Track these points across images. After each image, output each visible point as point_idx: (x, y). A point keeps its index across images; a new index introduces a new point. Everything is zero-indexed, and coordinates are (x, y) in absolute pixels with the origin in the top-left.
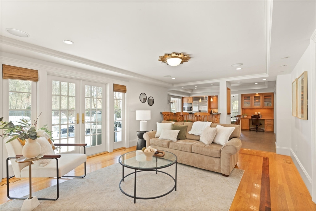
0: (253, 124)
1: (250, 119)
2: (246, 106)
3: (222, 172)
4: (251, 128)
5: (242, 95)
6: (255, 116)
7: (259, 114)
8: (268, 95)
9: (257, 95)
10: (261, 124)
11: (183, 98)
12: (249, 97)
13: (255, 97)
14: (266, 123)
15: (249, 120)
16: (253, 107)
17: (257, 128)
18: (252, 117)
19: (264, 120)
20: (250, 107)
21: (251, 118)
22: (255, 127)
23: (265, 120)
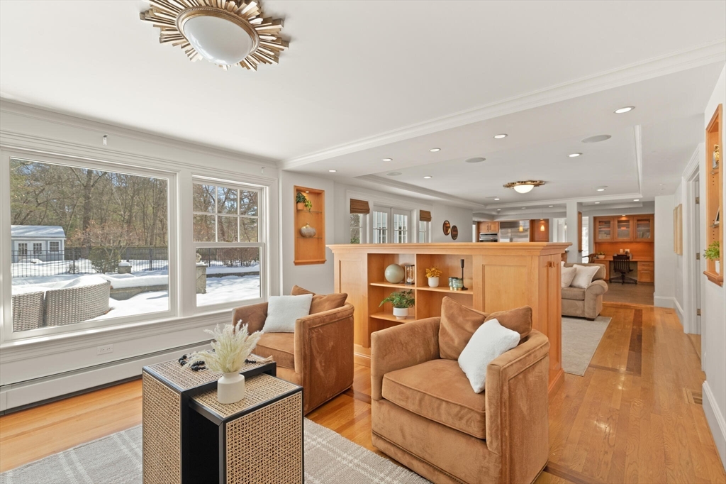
0: (616, 270)
1: (610, 261)
2: (602, 237)
3: (587, 316)
4: (612, 277)
5: (595, 218)
6: (619, 257)
7: (627, 253)
8: (645, 218)
9: (624, 219)
10: (630, 271)
11: (479, 224)
12: (609, 222)
13: (619, 222)
14: (639, 268)
15: (608, 263)
16: (616, 240)
17: (623, 277)
18: (614, 257)
19: (636, 262)
20: (610, 241)
21: (612, 259)
22: (620, 275)
23: (639, 263)
